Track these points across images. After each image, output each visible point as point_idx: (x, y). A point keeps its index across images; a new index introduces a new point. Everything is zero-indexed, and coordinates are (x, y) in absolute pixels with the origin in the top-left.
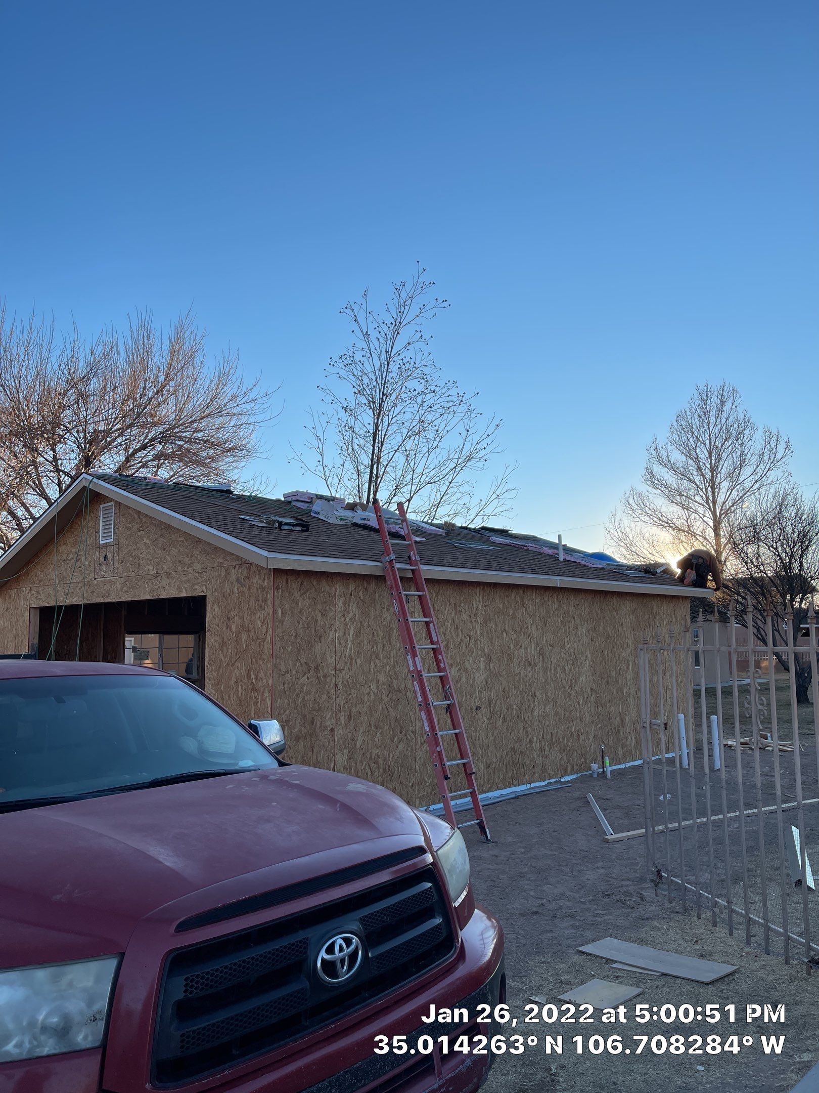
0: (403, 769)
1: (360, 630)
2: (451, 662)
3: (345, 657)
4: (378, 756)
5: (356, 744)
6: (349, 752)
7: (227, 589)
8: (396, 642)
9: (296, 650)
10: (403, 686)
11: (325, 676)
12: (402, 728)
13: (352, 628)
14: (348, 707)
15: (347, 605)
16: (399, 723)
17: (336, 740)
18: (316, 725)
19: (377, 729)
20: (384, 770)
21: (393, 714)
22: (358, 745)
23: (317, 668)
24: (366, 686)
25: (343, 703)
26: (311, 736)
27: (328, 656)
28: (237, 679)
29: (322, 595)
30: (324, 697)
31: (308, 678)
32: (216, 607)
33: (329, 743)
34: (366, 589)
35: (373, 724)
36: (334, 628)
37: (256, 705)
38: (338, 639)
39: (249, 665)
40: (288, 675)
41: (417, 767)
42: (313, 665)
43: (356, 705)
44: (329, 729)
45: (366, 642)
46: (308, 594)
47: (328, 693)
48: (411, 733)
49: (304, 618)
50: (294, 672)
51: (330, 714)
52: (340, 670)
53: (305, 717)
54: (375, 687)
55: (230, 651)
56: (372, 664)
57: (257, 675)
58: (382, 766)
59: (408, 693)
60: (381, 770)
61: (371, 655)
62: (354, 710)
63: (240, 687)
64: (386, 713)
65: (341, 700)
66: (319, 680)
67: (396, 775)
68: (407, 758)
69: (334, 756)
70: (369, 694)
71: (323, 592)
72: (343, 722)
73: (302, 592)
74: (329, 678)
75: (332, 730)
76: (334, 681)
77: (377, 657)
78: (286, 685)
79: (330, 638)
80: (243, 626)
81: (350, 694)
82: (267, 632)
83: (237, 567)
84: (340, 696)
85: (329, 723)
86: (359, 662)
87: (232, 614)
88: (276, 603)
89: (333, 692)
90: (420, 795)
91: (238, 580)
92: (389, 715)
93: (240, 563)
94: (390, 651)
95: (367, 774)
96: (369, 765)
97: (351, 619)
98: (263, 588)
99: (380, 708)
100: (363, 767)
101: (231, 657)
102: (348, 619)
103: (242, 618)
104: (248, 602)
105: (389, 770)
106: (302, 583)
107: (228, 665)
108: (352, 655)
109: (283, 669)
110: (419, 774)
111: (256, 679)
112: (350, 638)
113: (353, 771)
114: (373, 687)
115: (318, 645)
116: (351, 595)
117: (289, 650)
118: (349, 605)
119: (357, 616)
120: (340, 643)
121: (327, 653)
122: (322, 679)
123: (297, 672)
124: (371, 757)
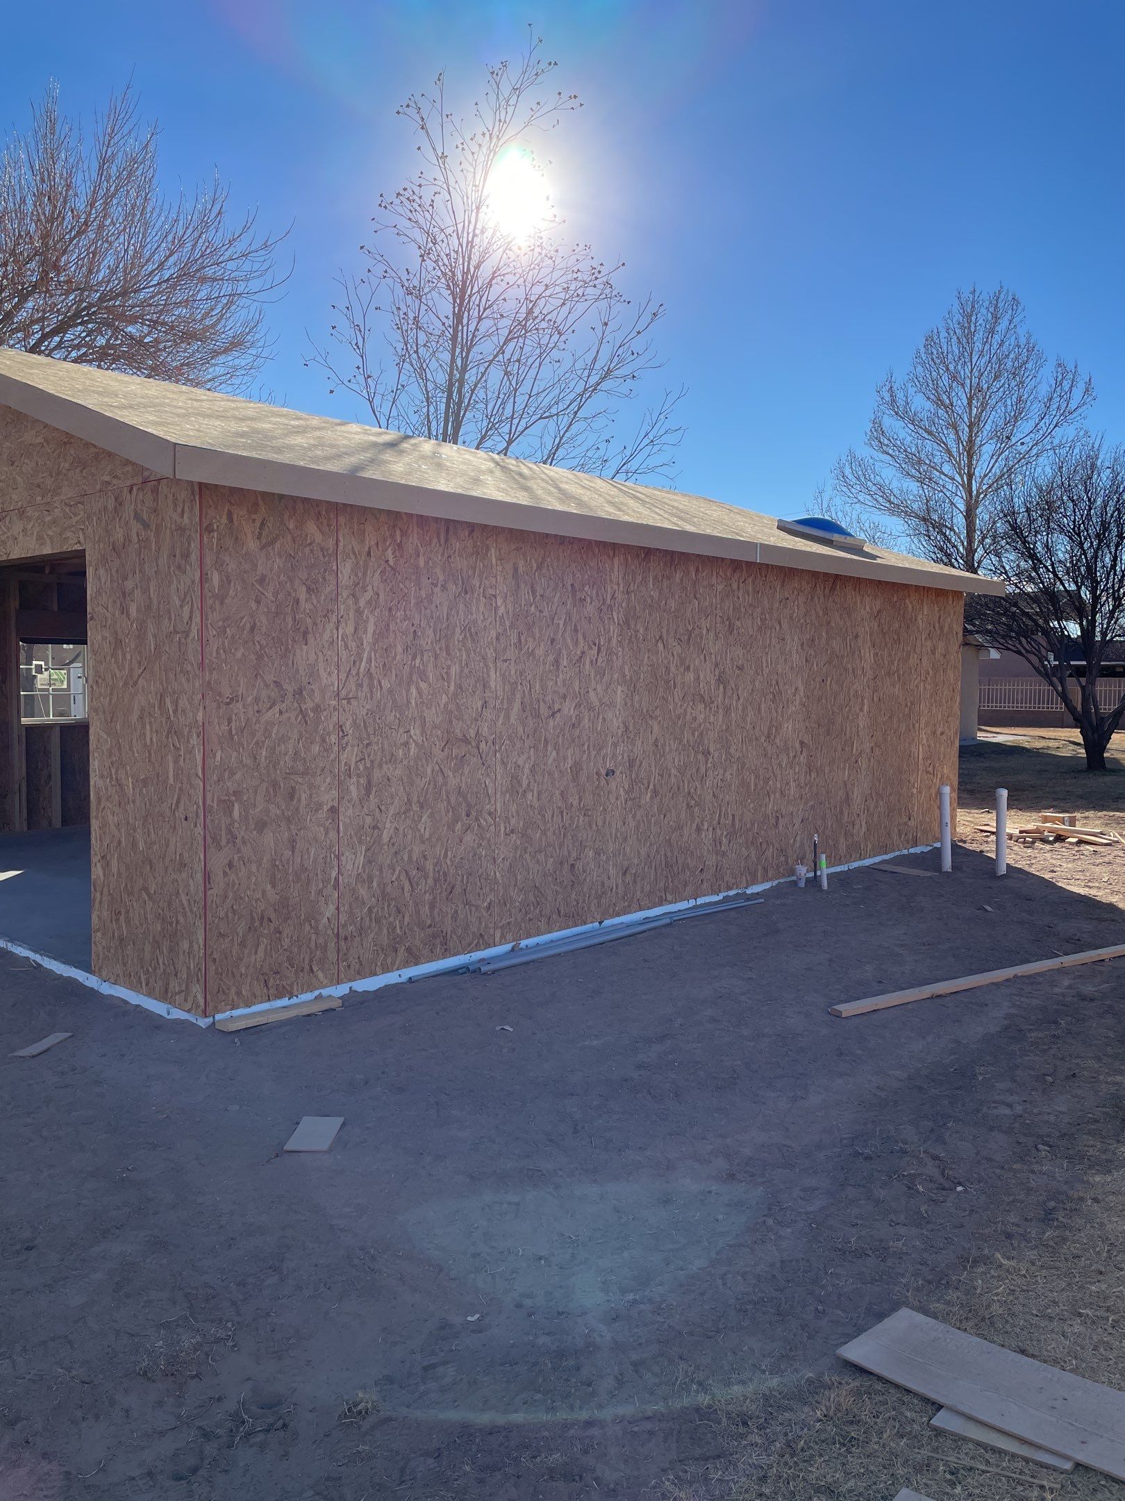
0: (470, 880)
1: (388, 625)
2: (562, 690)
3: (358, 674)
4: (425, 857)
5: (380, 836)
6: (368, 850)
7: (119, 535)
8: (460, 650)
9: (253, 657)
10: (472, 733)
11: (317, 709)
12: (469, 805)
13: (372, 620)
14: (366, 768)
15: (360, 575)
16: (466, 800)
17: (341, 829)
18: (299, 800)
19: (422, 807)
20: (435, 881)
21: (453, 781)
22: (385, 838)
23: (299, 692)
24: (401, 730)
25: (354, 760)
26: (288, 820)
27: (322, 671)
28: (143, 710)
29: (307, 550)
30: (316, 749)
31: (281, 712)
32: (102, 571)
33: (327, 833)
34: (400, 546)
35: (415, 799)
36: (334, 619)
37: (176, 761)
38: (343, 640)
39: (161, 683)
40: (240, 705)
41: (498, 874)
42: (290, 688)
43: (380, 766)
44: (326, 808)
45: (399, 649)
46: (277, 545)
47: (324, 741)
48: (487, 816)
49: (269, 595)
50: (250, 699)
51: (328, 780)
52: (349, 700)
53: (275, 785)
54: (418, 732)
55: (128, 657)
56: (414, 690)
57: (176, 703)
58: (431, 874)
59: (483, 745)
60: (430, 881)
61: (411, 674)
62: (377, 775)
63: (148, 727)
64: (440, 779)
65: (350, 755)
66: (304, 717)
67: (458, 890)
68: (480, 858)
69: (338, 857)
70: (406, 744)
71: (310, 544)
72: (354, 794)
73: (264, 541)
74: (325, 713)
75: (334, 810)
76: (335, 719)
77: (423, 675)
78: (233, 725)
79: (326, 636)
80: (148, 608)
81: (368, 745)
82: (191, 618)
83: (135, 489)
84: (349, 748)
85: (328, 797)
86: (386, 684)
87: (129, 584)
88: (209, 560)
89: (333, 738)
90: (503, 922)
91: (137, 517)
92: (445, 784)
93: (140, 480)
94: (449, 667)
95: (403, 889)
96: (407, 874)
97: (369, 603)
98: (181, 529)
99: (429, 771)
100: (395, 877)
101: (131, 670)
102: (362, 603)
103: (146, 591)
104: (157, 559)
105: (446, 881)
106: (263, 524)
107: (126, 684)
108: (373, 670)
109: (227, 692)
110: (500, 887)
111: (175, 711)
112: (368, 638)
113: (375, 884)
114: (415, 732)
115: (302, 650)
116: (369, 554)
117: (239, 655)
118: (365, 574)
119: (382, 597)
120: (346, 646)
121: (321, 666)
122: (312, 715)
123: (257, 700)
124: (410, 857)
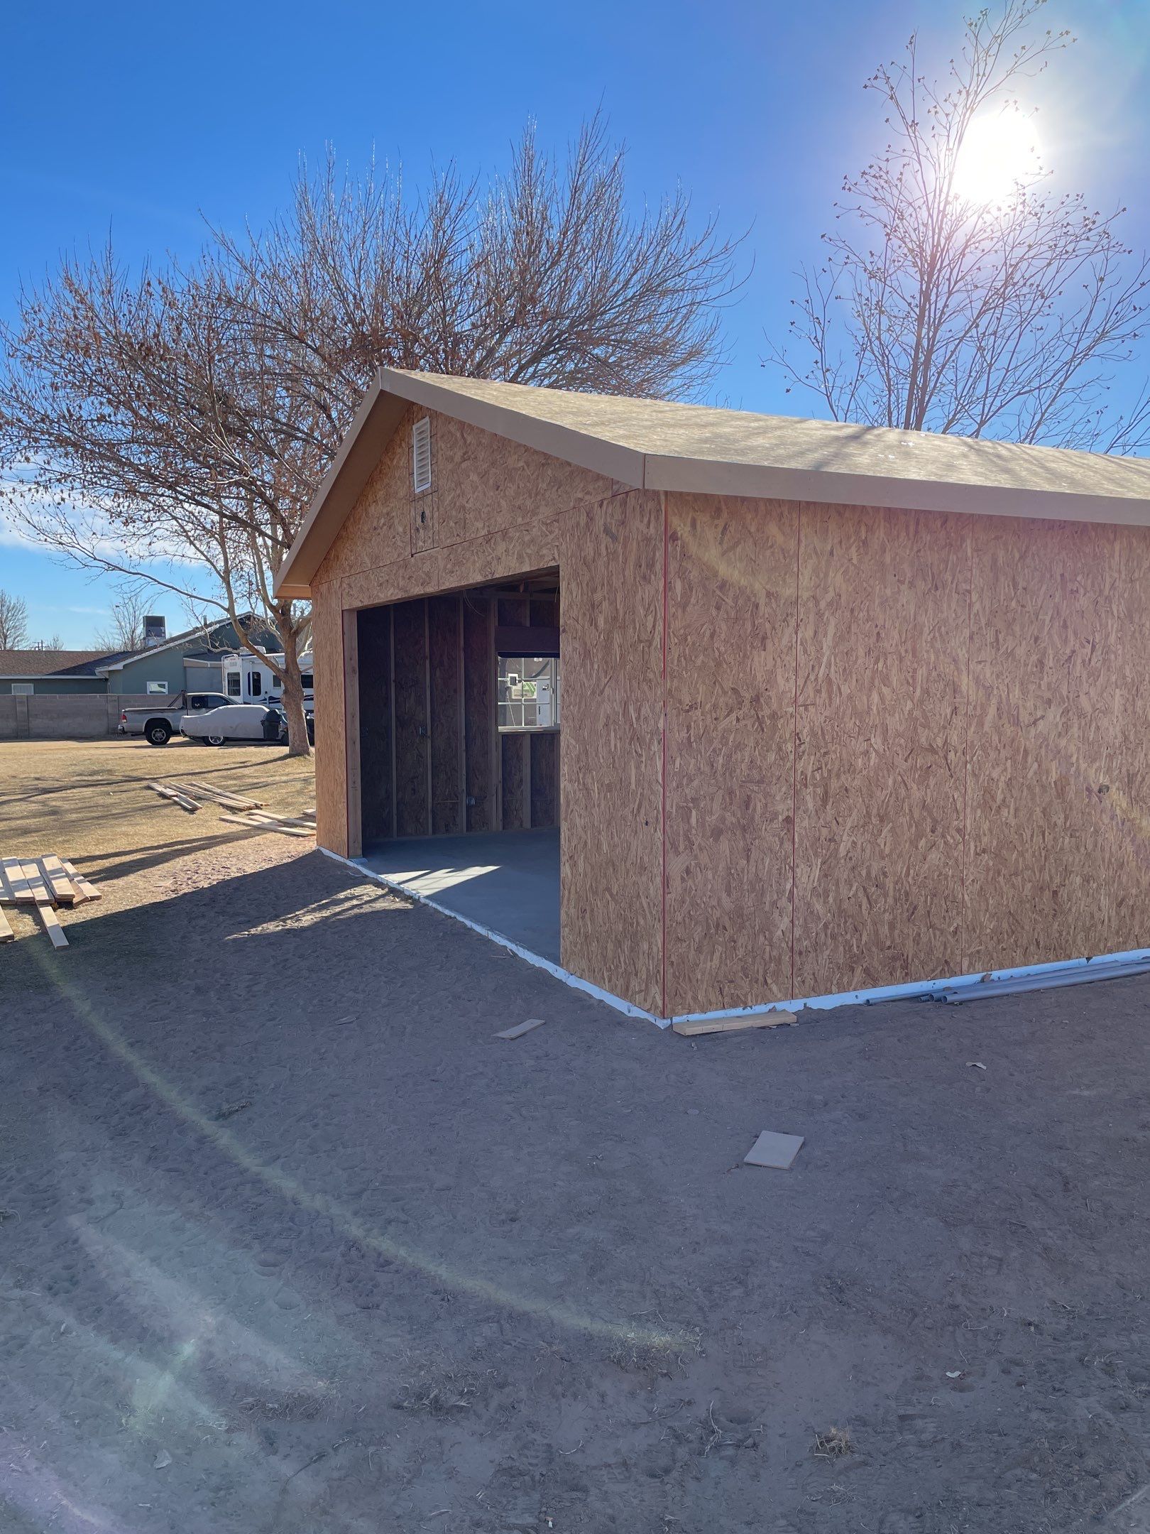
0: (935, 901)
1: (850, 627)
2: (1047, 695)
3: (816, 679)
4: (885, 874)
5: (837, 850)
6: (823, 863)
7: (589, 549)
8: (927, 652)
9: (712, 664)
10: (940, 742)
11: (774, 716)
12: (935, 821)
13: (833, 622)
14: (823, 778)
15: (822, 575)
16: (930, 814)
17: (796, 840)
18: (754, 810)
19: (882, 820)
20: (896, 900)
21: (917, 794)
22: (842, 852)
23: (756, 700)
24: (861, 738)
25: (810, 770)
26: (744, 829)
27: (779, 678)
28: (608, 717)
29: (768, 553)
30: (772, 757)
31: (738, 720)
32: (573, 585)
33: (782, 843)
34: (865, 542)
35: (874, 812)
36: (793, 622)
37: (638, 767)
38: (802, 644)
39: (625, 691)
40: (699, 712)
41: (966, 896)
42: (747, 696)
43: (838, 776)
44: (780, 818)
45: (861, 652)
46: (739, 549)
47: (780, 749)
48: (954, 833)
49: (730, 601)
50: (708, 706)
51: (784, 789)
52: (806, 707)
53: (731, 793)
54: (879, 741)
55: (596, 667)
56: (875, 697)
57: (638, 711)
58: (891, 893)
59: (951, 755)
60: (890, 900)
61: (873, 679)
62: (834, 785)
63: (612, 734)
64: (903, 792)
65: (807, 764)
66: (760, 724)
67: (921, 911)
68: (946, 879)
69: (792, 869)
70: (866, 753)
71: (771, 547)
72: (810, 805)
73: (725, 545)
74: (782, 721)
75: (789, 820)
76: (792, 726)
77: (886, 681)
78: (692, 732)
79: (785, 641)
80: (615, 619)
81: (825, 753)
82: (654, 626)
83: (605, 503)
84: (805, 757)
85: (783, 808)
86: (846, 690)
87: (598, 596)
88: (673, 566)
89: (789, 747)
90: (972, 950)
91: (607, 531)
92: (909, 796)
93: (610, 494)
94: (915, 671)
95: (860, 906)
96: (865, 890)
97: (830, 604)
98: (647, 540)
99: (890, 782)
100: (852, 893)
101: (599, 679)
102: (823, 604)
103: (613, 602)
104: (624, 570)
105: (907, 900)
106: (725, 529)
107: (593, 693)
108: (832, 676)
109: (687, 700)
110: (969, 912)
111: (638, 719)
112: (828, 643)
113: (831, 900)
114: (877, 742)
115: (760, 656)
116: (831, 553)
117: (699, 662)
118: (826, 575)
119: (843, 598)
120: (805, 651)
121: (779, 671)
122: (768, 722)
123: (715, 706)
124: (868, 873)
